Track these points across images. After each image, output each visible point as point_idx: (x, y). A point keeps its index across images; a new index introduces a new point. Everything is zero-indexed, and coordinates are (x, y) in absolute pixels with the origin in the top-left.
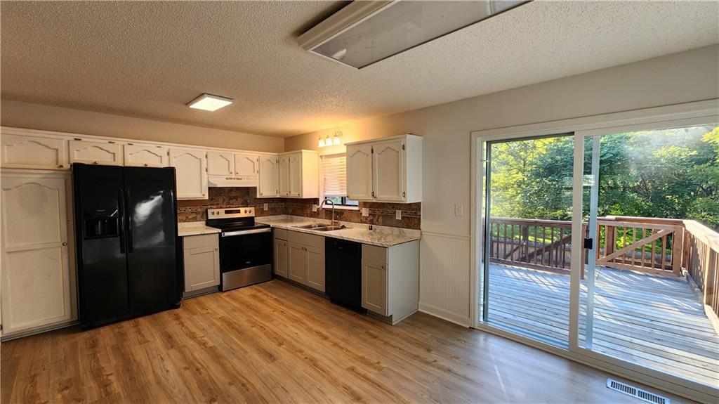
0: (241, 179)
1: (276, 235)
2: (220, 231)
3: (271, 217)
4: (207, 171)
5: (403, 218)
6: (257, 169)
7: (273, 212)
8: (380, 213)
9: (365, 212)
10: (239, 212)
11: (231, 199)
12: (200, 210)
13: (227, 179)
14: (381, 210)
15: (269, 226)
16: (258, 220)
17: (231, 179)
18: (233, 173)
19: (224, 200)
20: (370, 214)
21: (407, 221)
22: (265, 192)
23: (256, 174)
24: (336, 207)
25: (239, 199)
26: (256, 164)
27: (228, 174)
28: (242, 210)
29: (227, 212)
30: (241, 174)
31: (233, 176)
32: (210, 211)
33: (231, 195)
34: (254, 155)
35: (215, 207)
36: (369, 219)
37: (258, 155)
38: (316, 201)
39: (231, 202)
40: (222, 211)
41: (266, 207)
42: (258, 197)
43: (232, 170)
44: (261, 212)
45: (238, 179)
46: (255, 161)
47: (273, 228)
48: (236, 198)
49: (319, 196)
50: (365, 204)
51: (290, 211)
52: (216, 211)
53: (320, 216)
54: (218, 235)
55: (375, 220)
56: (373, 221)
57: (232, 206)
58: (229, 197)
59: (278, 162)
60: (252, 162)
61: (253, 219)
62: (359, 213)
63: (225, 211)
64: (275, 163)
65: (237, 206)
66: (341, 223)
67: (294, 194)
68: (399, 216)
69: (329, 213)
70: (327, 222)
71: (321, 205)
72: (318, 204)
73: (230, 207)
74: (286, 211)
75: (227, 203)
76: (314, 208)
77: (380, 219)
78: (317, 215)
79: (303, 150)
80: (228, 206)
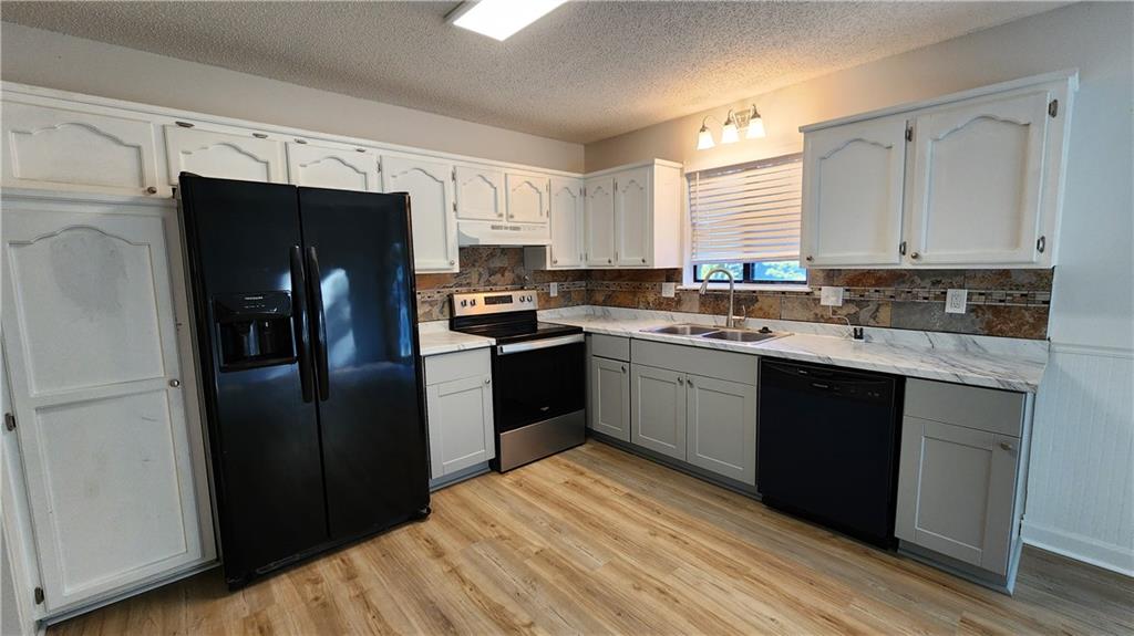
0: (518, 228)
1: (595, 347)
2: (493, 341)
3: (563, 311)
4: (455, 207)
5: (972, 309)
6: (546, 208)
7: (566, 299)
8: (884, 297)
9: (831, 297)
10: (509, 300)
11: (492, 273)
12: (437, 296)
13: (493, 227)
14: (889, 291)
15: (578, 330)
16: (546, 317)
17: (501, 228)
18: (505, 213)
19: (480, 275)
20: (846, 302)
21: (989, 316)
22: (562, 258)
23: (545, 218)
24: (737, 287)
25: (506, 274)
26: (545, 195)
27: (495, 216)
28: (516, 295)
29: (488, 301)
30: (519, 217)
31: (504, 223)
32: (458, 299)
33: (492, 266)
34: (541, 176)
35: (464, 289)
36: (844, 312)
37: (547, 177)
38: (673, 275)
39: (493, 278)
40: (480, 297)
41: (554, 289)
42: (549, 268)
43: (502, 209)
44: (547, 302)
45: (511, 228)
46: (543, 189)
47: (589, 334)
48: (502, 271)
49: (682, 264)
50: (832, 276)
51: (601, 298)
52: (469, 297)
53: (684, 307)
54: (489, 350)
56: (856, 318)
57: (494, 288)
58: (489, 269)
59: (584, 192)
60: (538, 191)
61: (533, 313)
62: (810, 299)
63: (486, 298)
64: (577, 193)
65: (504, 288)
66: (755, 325)
67: (628, 260)
68: (957, 302)
69: (713, 301)
70: (708, 321)
71: (688, 283)
72: (680, 281)
73: (491, 290)
74: (589, 299)
75: (488, 283)
76: (669, 291)
77: (885, 313)
78: (675, 304)
79: (657, 161)
80: (488, 288)
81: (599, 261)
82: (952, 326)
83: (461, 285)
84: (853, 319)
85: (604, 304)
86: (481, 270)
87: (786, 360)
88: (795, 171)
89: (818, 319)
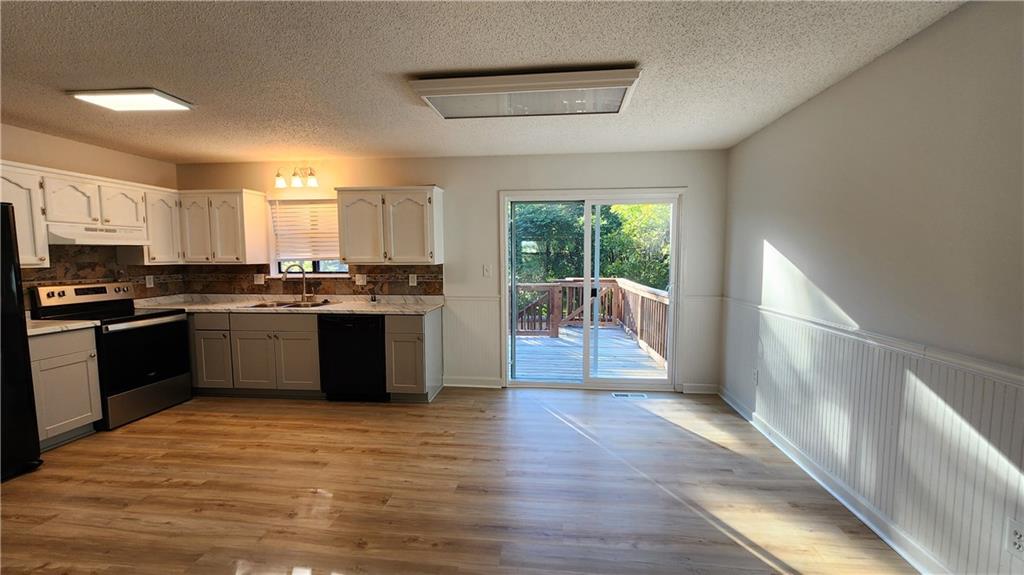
0: (114, 231)
1: (198, 323)
2: (98, 323)
3: (161, 299)
4: (44, 212)
5: (419, 283)
6: (142, 214)
7: (163, 290)
9: (360, 280)
10: (103, 291)
11: (81, 267)
13: (87, 229)
14: (387, 276)
15: (182, 311)
16: (140, 304)
17: (95, 230)
18: (99, 217)
19: (67, 269)
20: (368, 282)
21: (425, 286)
22: (161, 258)
23: (141, 223)
24: (307, 276)
25: (97, 268)
26: (141, 206)
27: (89, 220)
28: (109, 287)
29: (78, 292)
30: (115, 222)
31: (99, 225)
32: (43, 292)
33: (81, 261)
34: (137, 190)
36: (367, 288)
37: (143, 191)
38: (263, 269)
39: (81, 273)
40: (70, 290)
41: (150, 281)
42: (147, 263)
43: (96, 214)
44: (144, 293)
45: (107, 231)
46: (138, 199)
47: (190, 314)
48: (93, 266)
49: (269, 258)
50: (359, 268)
52: (57, 289)
53: (274, 289)
54: (93, 331)
55: (377, 289)
56: (372, 291)
57: (83, 281)
58: (77, 264)
59: (180, 204)
60: (133, 201)
61: (130, 302)
62: (350, 282)
63: (76, 290)
64: (173, 206)
65: (93, 281)
66: (320, 298)
67: (223, 257)
68: (413, 281)
69: (292, 285)
70: (289, 298)
71: (274, 274)
72: (268, 273)
73: (80, 283)
74: (186, 288)
75: (75, 276)
76: (260, 280)
77: (385, 288)
78: (267, 288)
79: (244, 190)
80: (77, 281)
81: (196, 258)
82: (413, 292)
83: (44, 279)
84: (372, 292)
85: (202, 292)
86: (68, 265)
87: (332, 314)
88: (333, 209)
89: (355, 293)
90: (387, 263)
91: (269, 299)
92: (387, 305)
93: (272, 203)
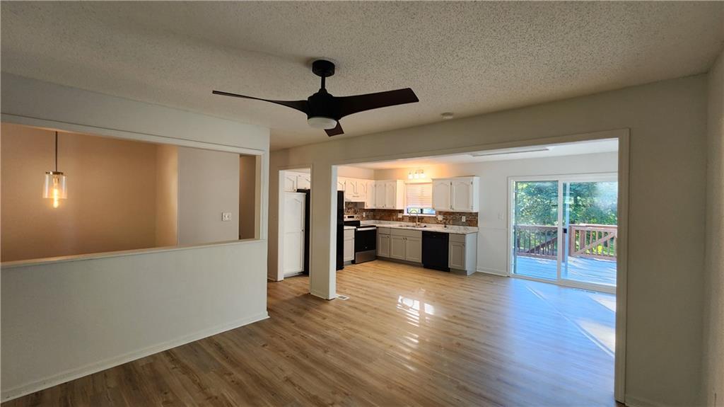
0: (359, 197)
1: (380, 231)
5: (466, 221)
6: (366, 190)
7: (367, 218)
8: (450, 217)
9: (440, 218)
10: (353, 217)
14: (452, 216)
15: (375, 226)
16: (362, 223)
17: (355, 196)
20: (443, 219)
21: (469, 222)
22: (369, 206)
23: (365, 193)
24: (418, 215)
26: (365, 187)
27: (353, 193)
28: (355, 216)
29: (349, 217)
30: (359, 193)
36: (443, 221)
37: (366, 182)
38: (401, 211)
39: (349, 211)
40: (347, 216)
41: (364, 215)
42: (365, 208)
43: (355, 191)
44: (363, 218)
46: (364, 185)
47: (378, 227)
48: (351, 208)
49: (404, 208)
50: (440, 213)
53: (405, 220)
55: (447, 223)
57: (349, 213)
58: (348, 208)
59: (375, 186)
61: (359, 221)
62: (436, 218)
65: (352, 213)
66: (423, 225)
67: (389, 207)
68: (464, 219)
69: (412, 219)
70: (411, 224)
71: (405, 214)
72: (403, 213)
74: (375, 218)
76: (400, 216)
77: (451, 222)
78: (402, 220)
79: (397, 180)
81: (380, 207)
82: (463, 224)
84: (445, 223)
87: (428, 231)
88: (430, 187)
89: (438, 223)
90: (452, 211)
91: (403, 224)
92: (451, 229)
93: (406, 184)
